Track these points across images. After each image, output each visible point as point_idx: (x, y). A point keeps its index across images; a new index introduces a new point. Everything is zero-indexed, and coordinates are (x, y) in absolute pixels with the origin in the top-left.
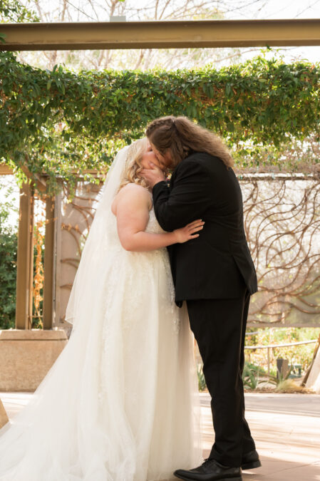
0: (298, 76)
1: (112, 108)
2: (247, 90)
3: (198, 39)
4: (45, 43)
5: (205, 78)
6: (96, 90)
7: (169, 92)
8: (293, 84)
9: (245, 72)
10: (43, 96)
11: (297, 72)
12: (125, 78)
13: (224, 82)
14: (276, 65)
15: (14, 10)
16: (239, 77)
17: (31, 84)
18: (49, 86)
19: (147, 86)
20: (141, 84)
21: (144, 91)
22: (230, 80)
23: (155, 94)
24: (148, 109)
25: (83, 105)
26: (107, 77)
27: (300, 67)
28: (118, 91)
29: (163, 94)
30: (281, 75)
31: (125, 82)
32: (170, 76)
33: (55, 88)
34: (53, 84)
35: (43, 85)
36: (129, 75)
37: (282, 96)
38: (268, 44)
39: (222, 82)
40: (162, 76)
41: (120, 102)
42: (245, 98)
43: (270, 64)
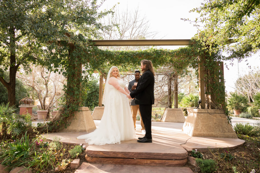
0: (160, 52)
1: (119, 59)
2: (149, 55)
3: (138, 44)
4: (104, 44)
5: (139, 53)
6: (115, 55)
7: (131, 56)
8: (159, 54)
9: (148, 51)
10: (104, 56)
11: (160, 51)
12: (122, 52)
13: (144, 53)
14: (155, 50)
15: (98, 37)
16: (147, 52)
17: (101, 54)
18: (105, 54)
19: (127, 54)
20: (125, 54)
21: (126, 55)
22: (145, 53)
23: (128, 56)
24: (127, 59)
25: (112, 59)
26: (118, 52)
27: (161, 50)
28: (120, 55)
29: (130, 56)
30: (156, 52)
31: (122, 53)
32: (132, 52)
33: (106, 55)
34: (106, 54)
35: (104, 54)
36: (123, 52)
37: (156, 57)
38: (154, 45)
39: (143, 53)
40: (130, 52)
41: (120, 58)
42: (148, 57)
43: (154, 49)
